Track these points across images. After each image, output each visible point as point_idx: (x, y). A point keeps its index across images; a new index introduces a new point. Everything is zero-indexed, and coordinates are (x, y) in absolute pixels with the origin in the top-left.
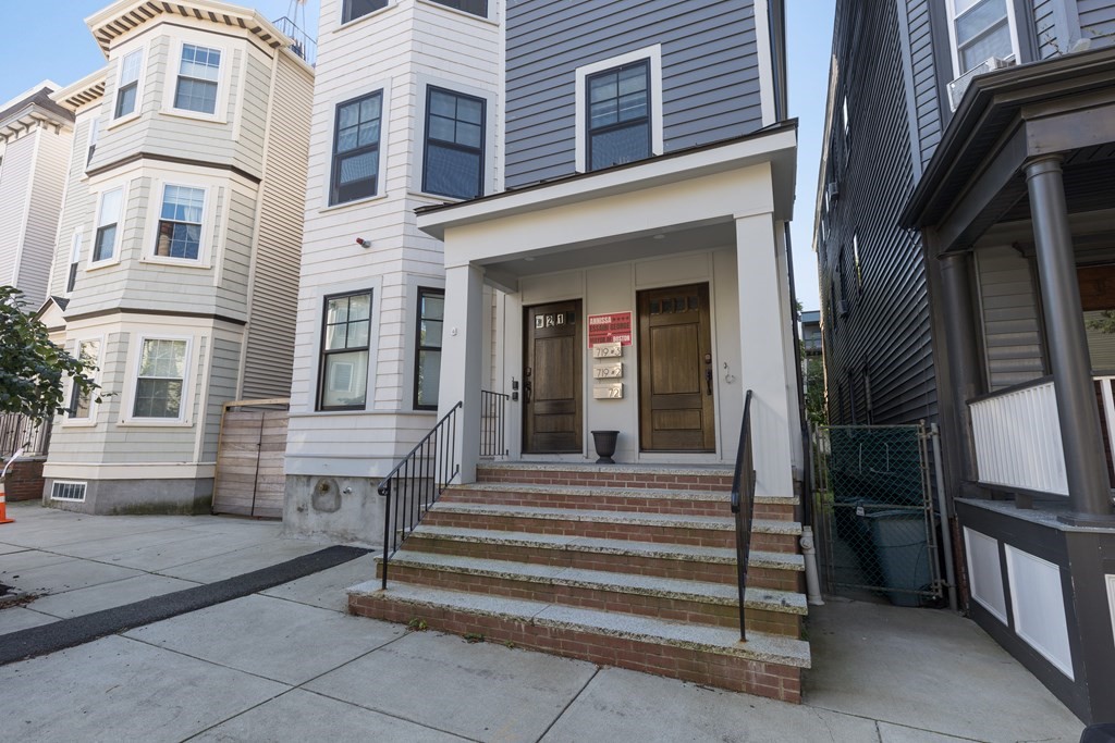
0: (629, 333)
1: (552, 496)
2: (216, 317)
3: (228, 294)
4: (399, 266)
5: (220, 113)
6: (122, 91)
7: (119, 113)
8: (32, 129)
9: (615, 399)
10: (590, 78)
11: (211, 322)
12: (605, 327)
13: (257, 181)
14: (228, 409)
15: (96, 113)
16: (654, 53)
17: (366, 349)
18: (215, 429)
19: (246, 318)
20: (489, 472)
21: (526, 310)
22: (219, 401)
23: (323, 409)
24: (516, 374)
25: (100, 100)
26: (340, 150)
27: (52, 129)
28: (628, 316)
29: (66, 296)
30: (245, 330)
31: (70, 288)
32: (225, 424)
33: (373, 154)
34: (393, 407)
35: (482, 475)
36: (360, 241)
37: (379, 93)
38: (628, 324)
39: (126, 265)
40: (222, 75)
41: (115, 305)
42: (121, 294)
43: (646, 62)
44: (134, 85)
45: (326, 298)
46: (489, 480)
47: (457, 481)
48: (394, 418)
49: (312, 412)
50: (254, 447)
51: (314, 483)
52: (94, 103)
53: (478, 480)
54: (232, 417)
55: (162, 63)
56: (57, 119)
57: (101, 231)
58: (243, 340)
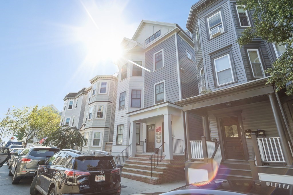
0: (161, 130)
1: (142, 159)
2: (105, 127)
3: (107, 123)
4: (127, 120)
5: (106, 93)
6: (94, 91)
7: (93, 95)
8: (82, 95)
9: (159, 142)
10: (156, 85)
11: (104, 128)
12: (158, 129)
13: (112, 102)
14: (106, 144)
15: (91, 92)
16: (164, 81)
17: (122, 134)
18: (104, 148)
19: (110, 127)
20: (137, 155)
21: (147, 126)
22: (105, 142)
23: (117, 144)
24: (145, 138)
25: (91, 90)
26: (120, 101)
27: (85, 95)
28: (161, 127)
29: (85, 124)
30: (109, 129)
31: (86, 122)
32: (106, 147)
33: (124, 101)
34: (126, 144)
35: (136, 156)
36: (122, 116)
37: (125, 92)
38: (161, 129)
39: (93, 120)
40: (107, 86)
41: (91, 127)
42: (92, 125)
43: (163, 83)
44: (95, 90)
45: (118, 125)
46: (137, 157)
47: (131, 156)
48: (126, 146)
49: (115, 145)
50: (110, 151)
51: (115, 157)
52: (90, 90)
53: (135, 157)
54: (107, 145)
55: (99, 86)
56: (85, 93)
57: (90, 114)
58: (109, 131)
